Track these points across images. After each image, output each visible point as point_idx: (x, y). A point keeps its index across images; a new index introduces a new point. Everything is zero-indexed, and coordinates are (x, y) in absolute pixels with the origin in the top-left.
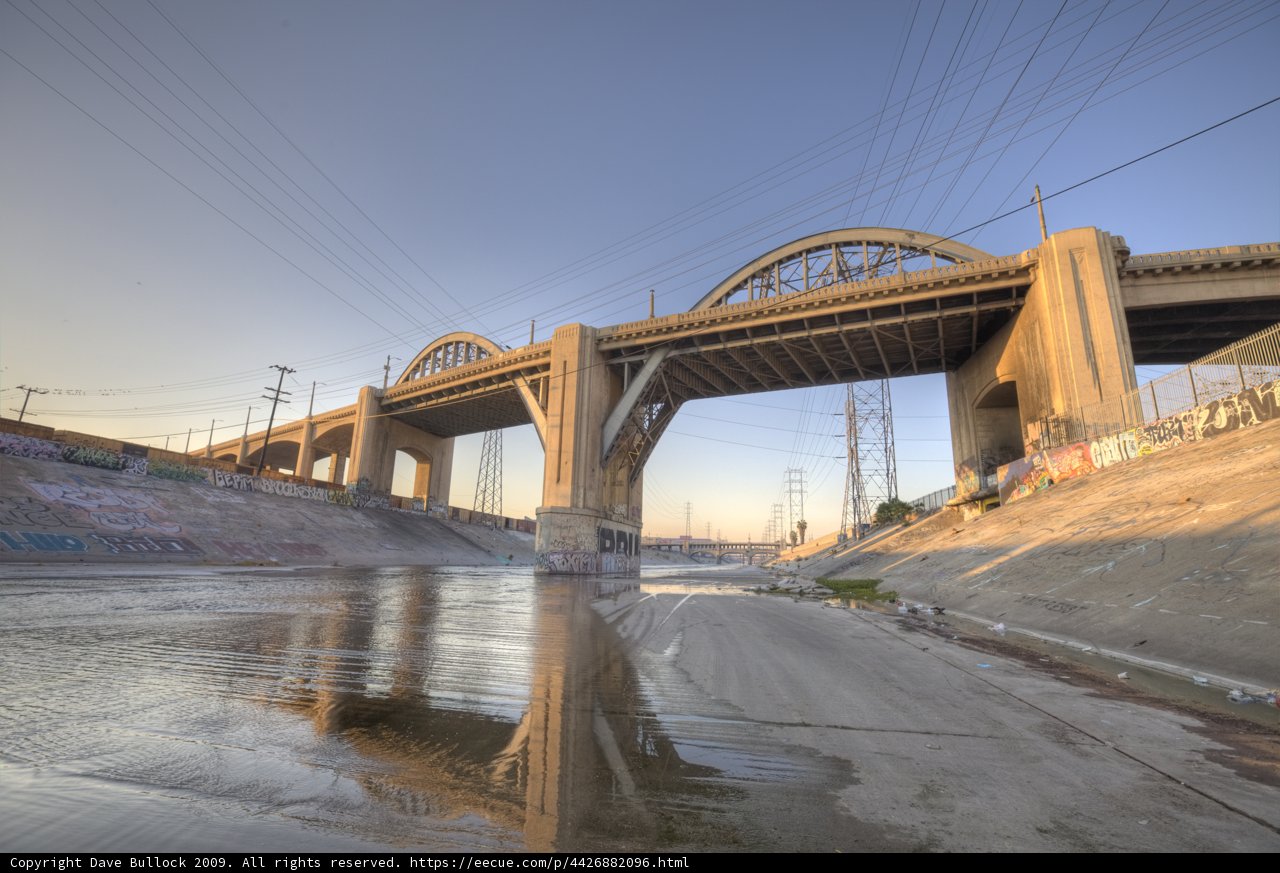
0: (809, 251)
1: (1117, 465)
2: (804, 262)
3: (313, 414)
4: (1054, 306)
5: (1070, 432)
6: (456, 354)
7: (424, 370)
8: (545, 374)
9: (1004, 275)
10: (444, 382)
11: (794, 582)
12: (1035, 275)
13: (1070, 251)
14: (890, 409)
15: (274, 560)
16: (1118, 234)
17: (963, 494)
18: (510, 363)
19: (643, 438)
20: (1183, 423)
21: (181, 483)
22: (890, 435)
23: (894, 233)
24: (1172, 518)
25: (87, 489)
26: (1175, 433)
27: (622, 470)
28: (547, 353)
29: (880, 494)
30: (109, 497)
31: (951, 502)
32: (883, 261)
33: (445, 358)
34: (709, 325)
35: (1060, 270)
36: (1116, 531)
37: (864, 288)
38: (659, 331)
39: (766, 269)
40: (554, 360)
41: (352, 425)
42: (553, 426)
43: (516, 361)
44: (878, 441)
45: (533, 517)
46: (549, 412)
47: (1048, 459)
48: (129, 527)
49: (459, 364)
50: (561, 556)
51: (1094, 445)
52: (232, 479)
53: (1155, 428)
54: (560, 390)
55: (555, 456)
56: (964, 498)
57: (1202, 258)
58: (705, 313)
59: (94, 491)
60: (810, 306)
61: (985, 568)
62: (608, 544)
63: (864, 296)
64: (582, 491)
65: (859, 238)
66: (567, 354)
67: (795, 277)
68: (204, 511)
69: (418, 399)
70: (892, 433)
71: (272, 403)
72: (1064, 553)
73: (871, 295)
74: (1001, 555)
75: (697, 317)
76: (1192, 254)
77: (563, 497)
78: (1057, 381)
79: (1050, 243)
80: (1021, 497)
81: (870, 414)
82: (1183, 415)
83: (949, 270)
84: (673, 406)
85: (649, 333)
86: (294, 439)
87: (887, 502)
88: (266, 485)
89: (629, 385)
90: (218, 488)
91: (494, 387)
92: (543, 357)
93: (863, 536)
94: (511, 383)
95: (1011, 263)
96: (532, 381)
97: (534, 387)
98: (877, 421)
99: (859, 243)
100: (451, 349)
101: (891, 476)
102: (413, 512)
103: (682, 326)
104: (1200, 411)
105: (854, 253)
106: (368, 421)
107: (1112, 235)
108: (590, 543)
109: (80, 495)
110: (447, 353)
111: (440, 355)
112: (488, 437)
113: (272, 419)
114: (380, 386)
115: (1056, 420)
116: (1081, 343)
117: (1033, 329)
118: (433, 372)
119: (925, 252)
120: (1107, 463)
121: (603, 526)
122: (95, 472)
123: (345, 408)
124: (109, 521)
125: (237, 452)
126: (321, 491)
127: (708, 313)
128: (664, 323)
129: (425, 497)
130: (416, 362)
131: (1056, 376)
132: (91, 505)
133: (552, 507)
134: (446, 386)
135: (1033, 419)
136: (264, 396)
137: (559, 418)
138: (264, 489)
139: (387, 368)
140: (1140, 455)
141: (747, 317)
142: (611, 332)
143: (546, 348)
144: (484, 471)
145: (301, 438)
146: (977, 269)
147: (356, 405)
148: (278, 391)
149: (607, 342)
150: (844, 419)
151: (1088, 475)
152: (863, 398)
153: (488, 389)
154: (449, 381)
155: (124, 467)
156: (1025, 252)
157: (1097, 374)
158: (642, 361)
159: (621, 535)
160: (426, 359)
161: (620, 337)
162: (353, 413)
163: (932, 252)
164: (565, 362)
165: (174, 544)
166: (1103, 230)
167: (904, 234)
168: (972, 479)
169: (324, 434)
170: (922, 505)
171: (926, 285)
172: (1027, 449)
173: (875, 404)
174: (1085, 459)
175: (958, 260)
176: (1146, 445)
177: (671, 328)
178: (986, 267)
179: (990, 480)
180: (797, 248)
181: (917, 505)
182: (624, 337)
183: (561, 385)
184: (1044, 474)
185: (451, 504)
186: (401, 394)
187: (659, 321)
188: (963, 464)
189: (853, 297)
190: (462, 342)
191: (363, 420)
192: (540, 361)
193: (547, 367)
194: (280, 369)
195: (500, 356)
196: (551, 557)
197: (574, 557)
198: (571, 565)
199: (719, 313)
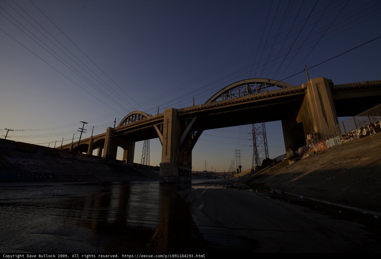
0: (240, 85)
1: (334, 147)
2: (238, 88)
3: (93, 136)
4: (313, 100)
5: (319, 137)
6: (136, 117)
7: (126, 122)
8: (162, 123)
9: (297, 91)
10: (132, 126)
11: (238, 184)
12: (306, 91)
13: (316, 84)
14: (265, 131)
15: (80, 180)
16: (330, 79)
17: (288, 156)
18: (152, 120)
19: (191, 142)
20: (353, 134)
21: (53, 157)
22: (266, 139)
23: (264, 80)
24: (353, 162)
25: (24, 159)
26: (351, 137)
27: (186, 151)
28: (163, 117)
29: (263, 157)
30: (31, 162)
31: (285, 159)
32: (261, 88)
34: (210, 108)
35: (314, 89)
36: (335, 167)
37: (256, 96)
38: (196, 110)
39: (228, 91)
40: (165, 119)
41: (105, 139)
42: (165, 138)
44: (262, 141)
45: (159, 166)
46: (163, 135)
47: (313, 145)
48: (36, 171)
49: (136, 120)
50: (167, 177)
51: (327, 141)
52: (68, 156)
53: (345, 135)
54: (167, 127)
55: (165, 147)
56: (289, 157)
57: (355, 85)
58: (209, 104)
59: (26, 160)
60: (240, 101)
61: (296, 179)
62: (182, 174)
63: (256, 98)
64: (174, 158)
65: (254, 81)
66: (169, 116)
67: (236, 93)
68: (59, 166)
69: (124, 131)
70: (266, 138)
71: (81, 133)
72: (320, 174)
73: (258, 98)
74: (301, 175)
75: (207, 105)
76: (352, 84)
77: (168, 160)
78: (315, 122)
79: (310, 82)
80: (306, 157)
81: (259, 133)
82: (353, 131)
83: (281, 90)
84: (200, 132)
85: (193, 110)
86: (87, 144)
87: (265, 159)
88: (78, 157)
89: (187, 125)
90: (64, 158)
91: (147, 127)
93: (259, 170)
94: (152, 126)
95: (299, 88)
96: (158, 125)
97: (159, 127)
98: (262, 135)
99: (254, 83)
101: (266, 152)
102: (122, 165)
103: (203, 108)
104: (358, 130)
105: (253, 86)
106: (109, 138)
107: (328, 79)
108: (176, 173)
109: (22, 161)
110: (133, 117)
111: (131, 118)
112: (145, 142)
113: (81, 137)
114: (113, 127)
115: (315, 134)
116: (321, 111)
117: (307, 107)
118: (129, 123)
119: (273, 85)
120: (331, 146)
121: (180, 168)
122: (27, 154)
123: (102, 134)
124: (31, 169)
125: (70, 147)
126: (95, 159)
128: (197, 107)
129: (126, 160)
130: (124, 120)
131: (314, 120)
132: (25, 164)
133: (165, 163)
134: (133, 127)
135: (308, 134)
136: (78, 131)
137: (166, 136)
138: (78, 159)
139: (115, 122)
140: (341, 143)
141: (222, 105)
142: (181, 110)
143: (162, 115)
144: (144, 152)
145: (89, 143)
146: (289, 90)
147: (106, 133)
148: (83, 129)
149: (180, 113)
150: (252, 135)
151: (326, 150)
152: (257, 128)
153: (145, 127)
154: (133, 125)
155: (36, 153)
156: (303, 85)
157: (327, 120)
158: (191, 118)
159: (186, 171)
160: (126, 119)
161: (184, 112)
162: (105, 135)
163: (276, 85)
164: (168, 119)
165: (50, 176)
166: (326, 78)
167: (267, 80)
168: (291, 152)
169: (96, 142)
170: (276, 160)
171: (274, 95)
172: (307, 142)
173: (261, 130)
174: (325, 145)
175: (283, 87)
176: (342, 140)
177: (199, 109)
178: (292, 89)
179: (296, 152)
180: (236, 84)
181: (275, 160)
182: (185, 111)
183: (167, 126)
184: (312, 150)
185: (134, 162)
186: (120, 129)
187: (196, 107)
188: (288, 147)
189: (253, 98)
190: (137, 114)
191: (107, 137)
192: (161, 119)
193: (163, 121)
194: (83, 122)
195: (149, 118)
196: (164, 178)
197: (172, 177)
198: (170, 180)
199: (213, 104)
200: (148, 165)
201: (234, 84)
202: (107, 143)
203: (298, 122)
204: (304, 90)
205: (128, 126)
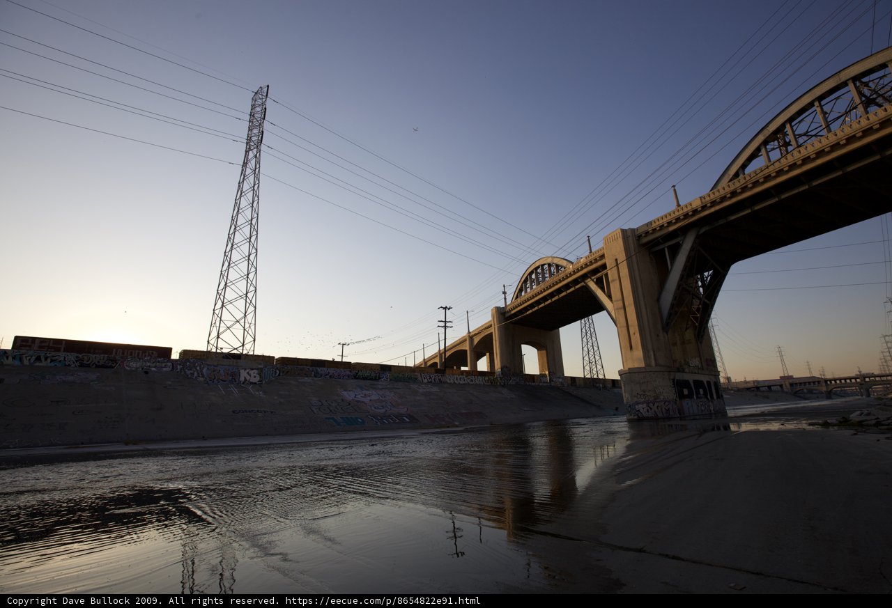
0: (820, 98)
2: (819, 110)
3: (470, 331)
6: (543, 273)
7: (526, 288)
8: (604, 272)
10: (539, 294)
15: (457, 423)
18: (578, 270)
19: (700, 304)
21: (407, 383)
25: (364, 392)
27: (688, 331)
28: (602, 257)
30: (375, 396)
33: (537, 278)
34: (730, 198)
38: (686, 216)
39: (781, 129)
40: (609, 262)
41: (492, 333)
42: (618, 309)
43: (582, 268)
45: (619, 378)
46: (613, 299)
48: (383, 411)
49: (546, 280)
50: (645, 405)
52: (430, 378)
54: (618, 282)
55: (625, 330)
58: (724, 189)
59: (367, 392)
60: (835, 147)
62: (686, 392)
64: (652, 353)
66: (617, 252)
67: (814, 126)
68: (418, 398)
69: (526, 309)
71: (443, 329)
75: (717, 194)
77: (638, 360)
84: (721, 271)
85: (678, 220)
86: (464, 348)
88: (449, 378)
89: (672, 264)
90: (424, 384)
91: (572, 289)
92: (599, 260)
94: (583, 284)
96: (597, 279)
97: (599, 282)
100: (539, 270)
102: (541, 384)
103: (706, 205)
106: (500, 329)
108: (668, 393)
109: (363, 395)
110: (537, 273)
111: (533, 276)
112: (583, 325)
113: (446, 339)
114: (503, 305)
118: (532, 288)
121: (677, 378)
122: (368, 382)
123: (486, 324)
124: (375, 408)
125: (437, 360)
126: (480, 378)
127: (726, 188)
128: (689, 208)
129: (547, 373)
130: (520, 285)
132: (367, 400)
133: (629, 369)
134: (541, 296)
136: (438, 326)
137: (621, 302)
138: (448, 381)
139: (504, 293)
141: (768, 178)
142: (646, 228)
143: (600, 253)
144: (585, 349)
145: (466, 347)
147: (490, 321)
148: (445, 322)
149: (645, 236)
153: (568, 291)
154: (542, 292)
155: (379, 378)
158: (678, 243)
159: (698, 384)
160: (526, 281)
161: (654, 230)
162: (491, 326)
164: (616, 260)
165: (405, 418)
169: (479, 342)
177: (696, 210)
180: (806, 100)
182: (658, 228)
183: (617, 278)
185: (566, 374)
186: (517, 307)
187: (684, 208)
190: (545, 264)
191: (496, 329)
192: (599, 263)
193: (604, 267)
194: (444, 308)
195: (571, 267)
196: (637, 407)
197: (656, 405)
198: (655, 412)
199: (737, 185)
200: (601, 377)
201: (799, 101)
202: (497, 342)
205: (530, 297)
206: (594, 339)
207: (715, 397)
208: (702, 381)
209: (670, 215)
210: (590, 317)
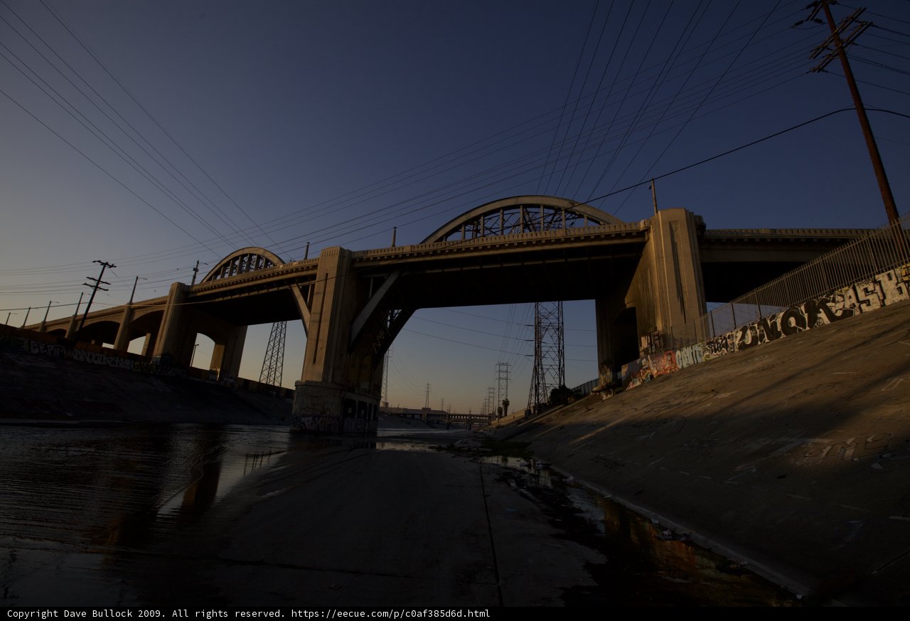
0: (505, 208)
1: (690, 366)
2: (501, 215)
3: (133, 301)
4: (659, 258)
5: (666, 344)
6: (249, 263)
7: (224, 273)
8: (312, 282)
9: (629, 235)
10: (237, 283)
11: (466, 443)
12: (648, 236)
13: (669, 223)
14: (563, 323)
15: (69, 415)
16: (699, 214)
17: (602, 384)
18: (287, 272)
19: (384, 335)
20: (728, 340)
22: (562, 341)
23: (561, 201)
24: (700, 402)
26: (723, 346)
27: (367, 356)
28: (315, 267)
29: (553, 382)
31: (595, 389)
32: (555, 220)
33: (241, 266)
34: (432, 255)
35: (663, 234)
36: (668, 410)
37: (539, 236)
38: (397, 257)
39: (477, 218)
40: (320, 274)
41: (163, 311)
42: (314, 321)
43: (292, 271)
44: (554, 345)
45: (294, 388)
46: (312, 311)
47: (650, 361)
49: (250, 271)
50: (311, 418)
51: (678, 353)
52: (45, 349)
53: (712, 342)
54: (322, 295)
55: (314, 343)
56: (603, 387)
57: (749, 235)
58: (429, 246)
60: (502, 246)
61: (589, 436)
62: (350, 411)
63: (539, 243)
64: (331, 370)
65: (537, 202)
66: (330, 267)
67: (495, 226)
68: (12, 373)
69: (217, 295)
71: (92, 290)
73: (543, 242)
74: (602, 426)
75: (424, 248)
76: (743, 231)
77: (317, 374)
78: (659, 309)
79: (658, 216)
80: (635, 385)
81: (549, 326)
82: (728, 335)
83: (595, 229)
84: (408, 312)
85: (389, 258)
86: (116, 321)
87: (557, 387)
88: (79, 354)
89: (373, 293)
90: (31, 355)
91: (275, 289)
92: (312, 269)
93: (539, 412)
94: (287, 287)
95: (634, 228)
96: (303, 287)
97: (304, 292)
98: (553, 330)
99: (538, 206)
100: (246, 259)
101: (561, 371)
102: (207, 381)
103: (413, 254)
104: (737, 332)
105: (535, 213)
106: (175, 308)
107: (695, 214)
108: (335, 409)
110: (242, 261)
111: (237, 263)
112: (275, 327)
113: (91, 302)
115: (658, 335)
116: (674, 283)
117: (646, 273)
118: (231, 274)
119: (581, 216)
120: (685, 366)
121: (346, 397)
123: (159, 298)
125: (67, 328)
127: (431, 246)
128: (401, 251)
129: (219, 370)
130: (218, 267)
131: (659, 305)
133: (306, 381)
134: (239, 286)
135: (645, 334)
136: (85, 284)
137: (319, 316)
138: (75, 357)
139: (196, 270)
140: (704, 360)
141: (459, 251)
142: (362, 255)
143: (314, 263)
144: (270, 353)
145: (121, 320)
146: (612, 229)
147: (166, 297)
148: (99, 281)
149: (359, 262)
150: (533, 329)
151: (673, 373)
152: (545, 315)
153: (271, 290)
154: (241, 283)
156: (643, 221)
157: (683, 305)
158: (383, 277)
159: (362, 404)
160: (226, 265)
161: (368, 259)
162: (165, 303)
163: (585, 216)
164: (327, 274)
166: (690, 211)
167: (567, 202)
168: (608, 373)
169: (141, 317)
170: (580, 391)
171: (580, 237)
172: (641, 354)
173: (553, 320)
174: (672, 363)
175: (601, 223)
176: (707, 353)
177: (405, 255)
178: (618, 229)
179: (619, 374)
180: (497, 205)
181: (576, 391)
182: (371, 259)
183: (322, 291)
184: (648, 371)
185: (240, 376)
186: (205, 290)
187: (397, 250)
188: (603, 364)
189: (531, 242)
190: (255, 255)
191: (171, 307)
192: (310, 272)
193: (314, 277)
194: (103, 264)
195: (281, 266)
196: (303, 419)
197: (321, 419)
198: (318, 425)
199: (439, 247)
200: (277, 384)
202: (167, 324)
203: (628, 306)
204: (643, 234)
205: (226, 284)
206: (281, 345)
207: (372, 418)
208: (366, 403)
209: (385, 251)
210: (284, 322)
